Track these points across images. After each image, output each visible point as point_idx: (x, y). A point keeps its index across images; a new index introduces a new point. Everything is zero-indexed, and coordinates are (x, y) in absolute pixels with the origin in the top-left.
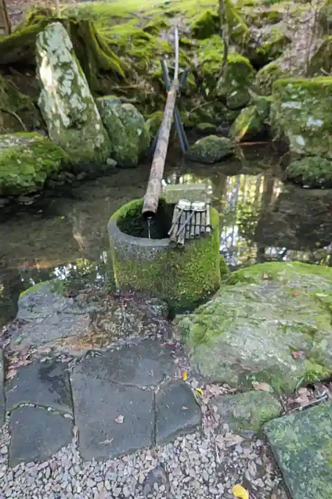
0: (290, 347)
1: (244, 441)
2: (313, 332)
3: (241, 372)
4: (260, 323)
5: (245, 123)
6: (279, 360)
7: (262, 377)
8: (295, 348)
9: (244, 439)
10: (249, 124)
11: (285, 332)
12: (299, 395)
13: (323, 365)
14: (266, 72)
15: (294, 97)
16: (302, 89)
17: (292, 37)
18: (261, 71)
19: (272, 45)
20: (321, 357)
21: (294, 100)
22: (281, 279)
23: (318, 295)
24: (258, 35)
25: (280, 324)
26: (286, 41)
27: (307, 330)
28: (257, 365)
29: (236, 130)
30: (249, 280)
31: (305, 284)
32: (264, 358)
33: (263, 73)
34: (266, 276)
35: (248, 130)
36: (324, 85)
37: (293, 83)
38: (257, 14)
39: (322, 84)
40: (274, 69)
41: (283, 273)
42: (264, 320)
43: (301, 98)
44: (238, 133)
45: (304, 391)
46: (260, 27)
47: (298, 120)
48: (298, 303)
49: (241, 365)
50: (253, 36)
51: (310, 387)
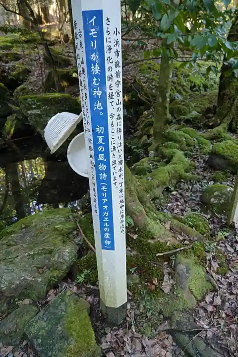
0: (37, 267)
1: (14, 348)
2: (51, 252)
3: (8, 299)
4: (14, 259)
5: (11, 126)
6: (28, 279)
7: (23, 296)
8: (40, 266)
9: (14, 347)
10: (14, 126)
11: (34, 259)
12: (49, 296)
13: (59, 270)
14: (19, 91)
15: (34, 106)
16: (37, 101)
17: (31, 69)
18: (16, 90)
19: (19, 74)
20: (56, 266)
21: (35, 109)
22: (34, 224)
23: (56, 227)
24: (7, 68)
25: (29, 255)
26: (28, 72)
27: (47, 252)
28: (15, 289)
29: (6, 131)
30: (10, 233)
31: (48, 223)
32: (18, 282)
33: (17, 92)
34: (23, 226)
35: (14, 130)
36: (51, 98)
37: (31, 98)
38: (2, 54)
39: (49, 97)
40: (23, 89)
41: (35, 220)
42: (17, 257)
43: (38, 107)
44: (8, 133)
45: (51, 292)
46: (7, 63)
47: (42, 120)
48: (43, 236)
49: (6, 295)
50: (3, 68)
51: (56, 287)
